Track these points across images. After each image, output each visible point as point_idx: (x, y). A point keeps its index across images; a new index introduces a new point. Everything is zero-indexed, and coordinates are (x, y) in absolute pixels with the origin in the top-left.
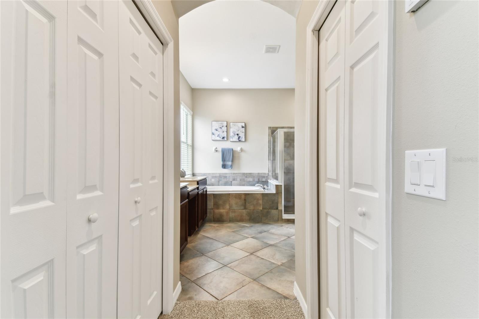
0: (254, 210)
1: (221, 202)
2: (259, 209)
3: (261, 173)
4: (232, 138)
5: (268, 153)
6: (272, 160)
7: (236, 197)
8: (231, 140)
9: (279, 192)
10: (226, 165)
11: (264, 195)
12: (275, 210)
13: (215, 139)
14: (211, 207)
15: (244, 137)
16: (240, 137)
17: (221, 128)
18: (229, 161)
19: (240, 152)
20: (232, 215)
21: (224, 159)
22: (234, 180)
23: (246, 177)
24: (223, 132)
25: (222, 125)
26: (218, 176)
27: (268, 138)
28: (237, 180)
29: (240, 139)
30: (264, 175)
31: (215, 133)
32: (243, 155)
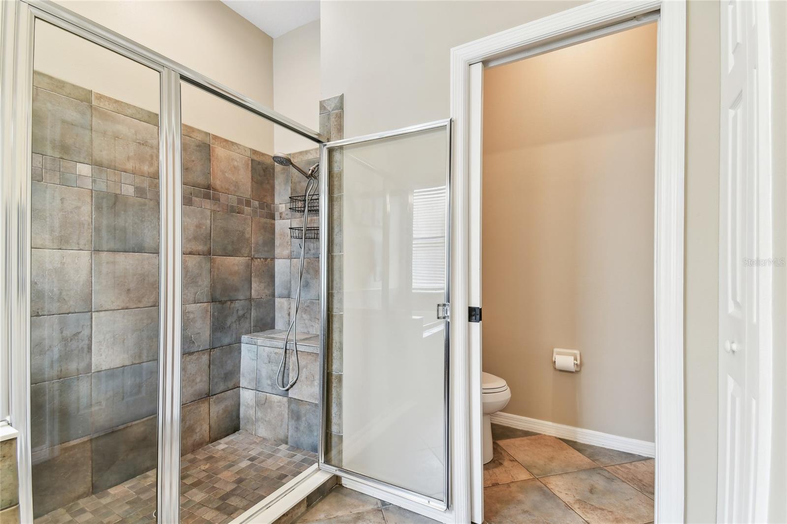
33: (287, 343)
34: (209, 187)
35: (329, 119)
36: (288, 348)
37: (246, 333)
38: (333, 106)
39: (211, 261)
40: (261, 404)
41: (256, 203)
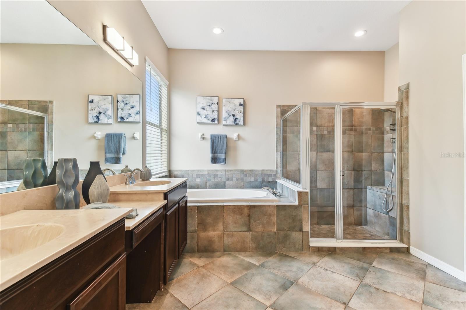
0: (263, 232)
1: (209, 220)
2: (271, 231)
3: (267, 170)
4: (226, 120)
5: (277, 141)
6: (281, 151)
7: (234, 212)
8: (225, 123)
9: (303, 203)
10: (217, 158)
11: (279, 208)
12: (297, 233)
13: (201, 121)
14: (193, 229)
15: (242, 119)
16: (237, 118)
17: (210, 106)
18: (221, 153)
19: (238, 140)
20: (228, 241)
21: (214, 150)
22: (228, 179)
23: (246, 176)
24: (213, 111)
25: (211, 102)
26: (205, 174)
27: (277, 121)
28: (232, 180)
29: (237, 122)
30: (271, 173)
31: (201, 113)
32: (240, 143)
33: (387, 191)
34: (352, 126)
35: (402, 94)
36: (388, 193)
37: (369, 185)
38: (404, 88)
39: (353, 154)
40: (377, 216)
41: (374, 128)
